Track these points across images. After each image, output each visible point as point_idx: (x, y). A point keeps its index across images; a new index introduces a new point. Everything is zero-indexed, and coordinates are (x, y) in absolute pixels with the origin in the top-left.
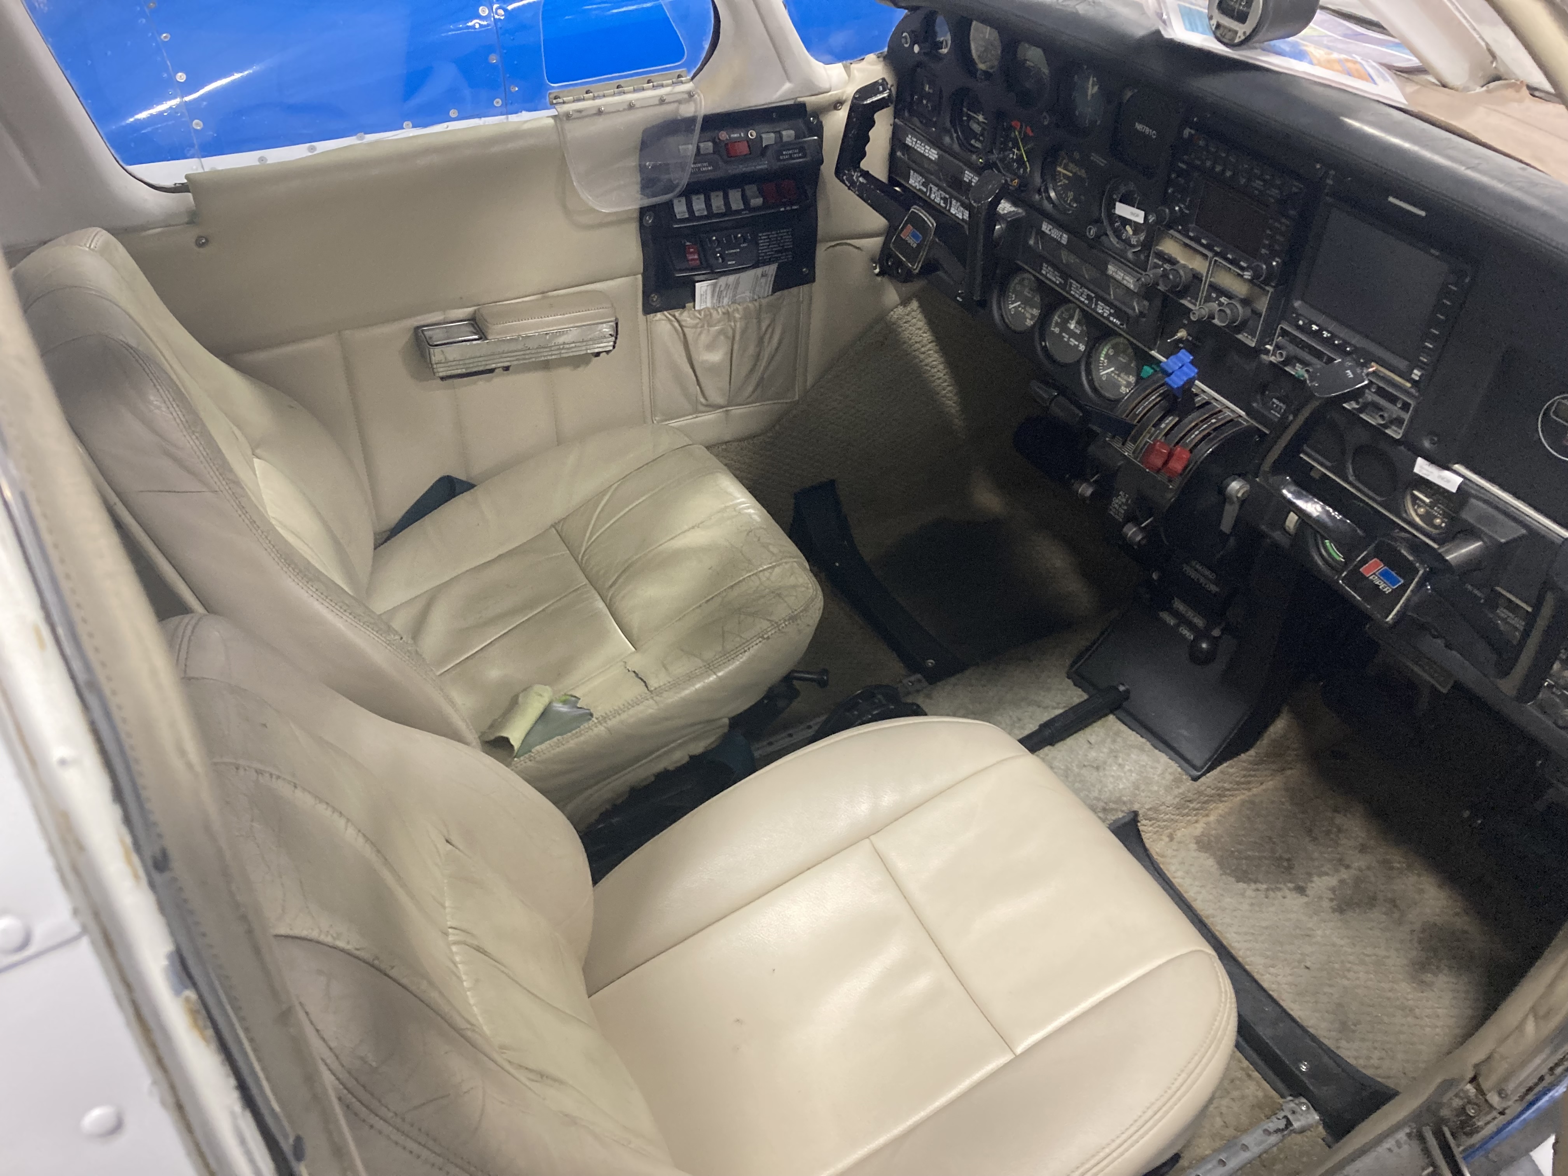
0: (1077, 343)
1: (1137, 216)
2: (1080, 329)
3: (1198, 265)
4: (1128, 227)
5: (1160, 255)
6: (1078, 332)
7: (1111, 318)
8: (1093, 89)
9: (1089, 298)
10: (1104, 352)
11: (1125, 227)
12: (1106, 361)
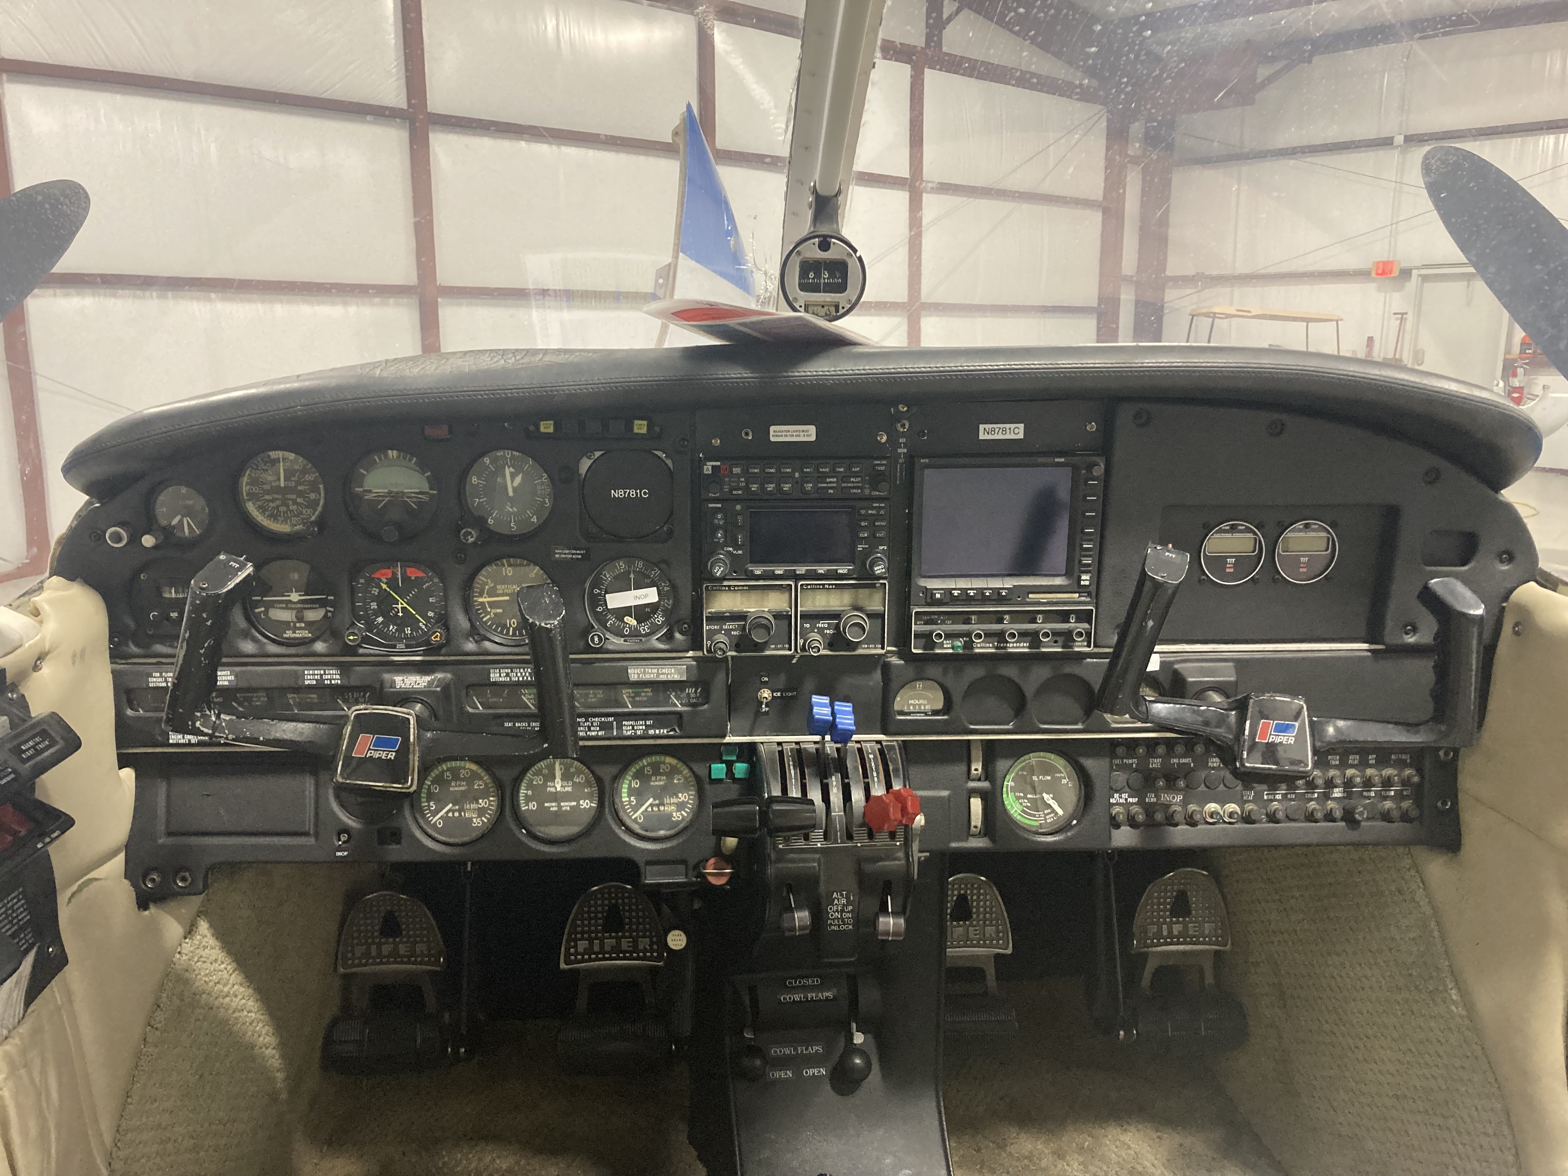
0: (574, 803)
1: (646, 596)
2: (570, 783)
3: (775, 602)
4: (626, 619)
5: (719, 618)
6: (569, 789)
7: (651, 732)
8: (512, 481)
9: (602, 726)
10: (625, 790)
11: (624, 622)
12: (632, 798)
